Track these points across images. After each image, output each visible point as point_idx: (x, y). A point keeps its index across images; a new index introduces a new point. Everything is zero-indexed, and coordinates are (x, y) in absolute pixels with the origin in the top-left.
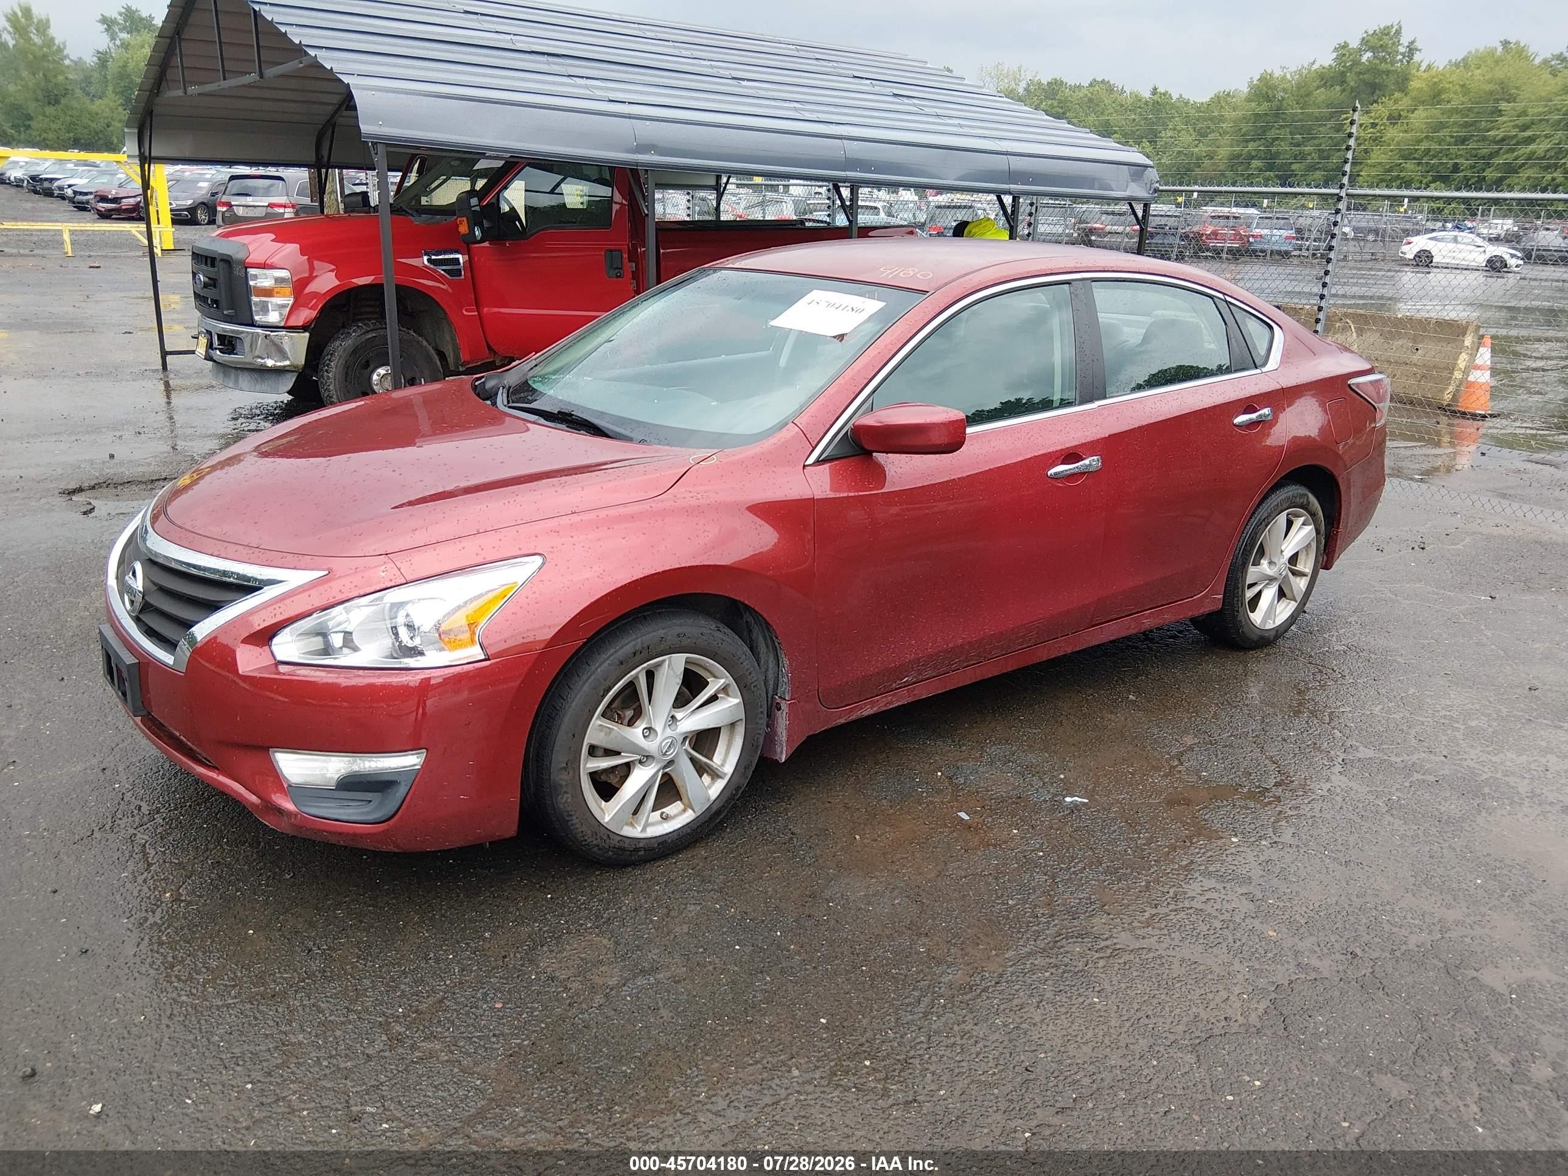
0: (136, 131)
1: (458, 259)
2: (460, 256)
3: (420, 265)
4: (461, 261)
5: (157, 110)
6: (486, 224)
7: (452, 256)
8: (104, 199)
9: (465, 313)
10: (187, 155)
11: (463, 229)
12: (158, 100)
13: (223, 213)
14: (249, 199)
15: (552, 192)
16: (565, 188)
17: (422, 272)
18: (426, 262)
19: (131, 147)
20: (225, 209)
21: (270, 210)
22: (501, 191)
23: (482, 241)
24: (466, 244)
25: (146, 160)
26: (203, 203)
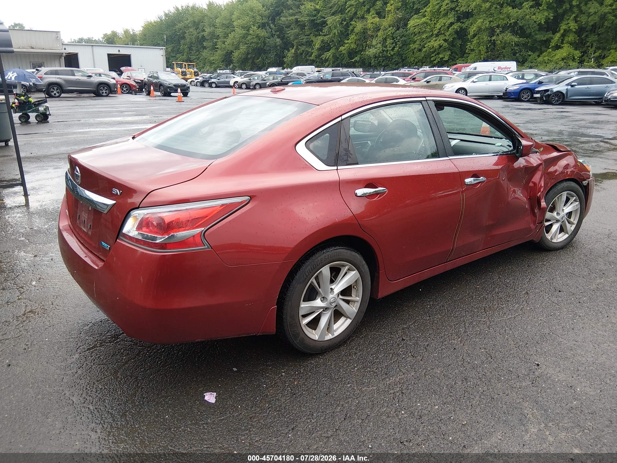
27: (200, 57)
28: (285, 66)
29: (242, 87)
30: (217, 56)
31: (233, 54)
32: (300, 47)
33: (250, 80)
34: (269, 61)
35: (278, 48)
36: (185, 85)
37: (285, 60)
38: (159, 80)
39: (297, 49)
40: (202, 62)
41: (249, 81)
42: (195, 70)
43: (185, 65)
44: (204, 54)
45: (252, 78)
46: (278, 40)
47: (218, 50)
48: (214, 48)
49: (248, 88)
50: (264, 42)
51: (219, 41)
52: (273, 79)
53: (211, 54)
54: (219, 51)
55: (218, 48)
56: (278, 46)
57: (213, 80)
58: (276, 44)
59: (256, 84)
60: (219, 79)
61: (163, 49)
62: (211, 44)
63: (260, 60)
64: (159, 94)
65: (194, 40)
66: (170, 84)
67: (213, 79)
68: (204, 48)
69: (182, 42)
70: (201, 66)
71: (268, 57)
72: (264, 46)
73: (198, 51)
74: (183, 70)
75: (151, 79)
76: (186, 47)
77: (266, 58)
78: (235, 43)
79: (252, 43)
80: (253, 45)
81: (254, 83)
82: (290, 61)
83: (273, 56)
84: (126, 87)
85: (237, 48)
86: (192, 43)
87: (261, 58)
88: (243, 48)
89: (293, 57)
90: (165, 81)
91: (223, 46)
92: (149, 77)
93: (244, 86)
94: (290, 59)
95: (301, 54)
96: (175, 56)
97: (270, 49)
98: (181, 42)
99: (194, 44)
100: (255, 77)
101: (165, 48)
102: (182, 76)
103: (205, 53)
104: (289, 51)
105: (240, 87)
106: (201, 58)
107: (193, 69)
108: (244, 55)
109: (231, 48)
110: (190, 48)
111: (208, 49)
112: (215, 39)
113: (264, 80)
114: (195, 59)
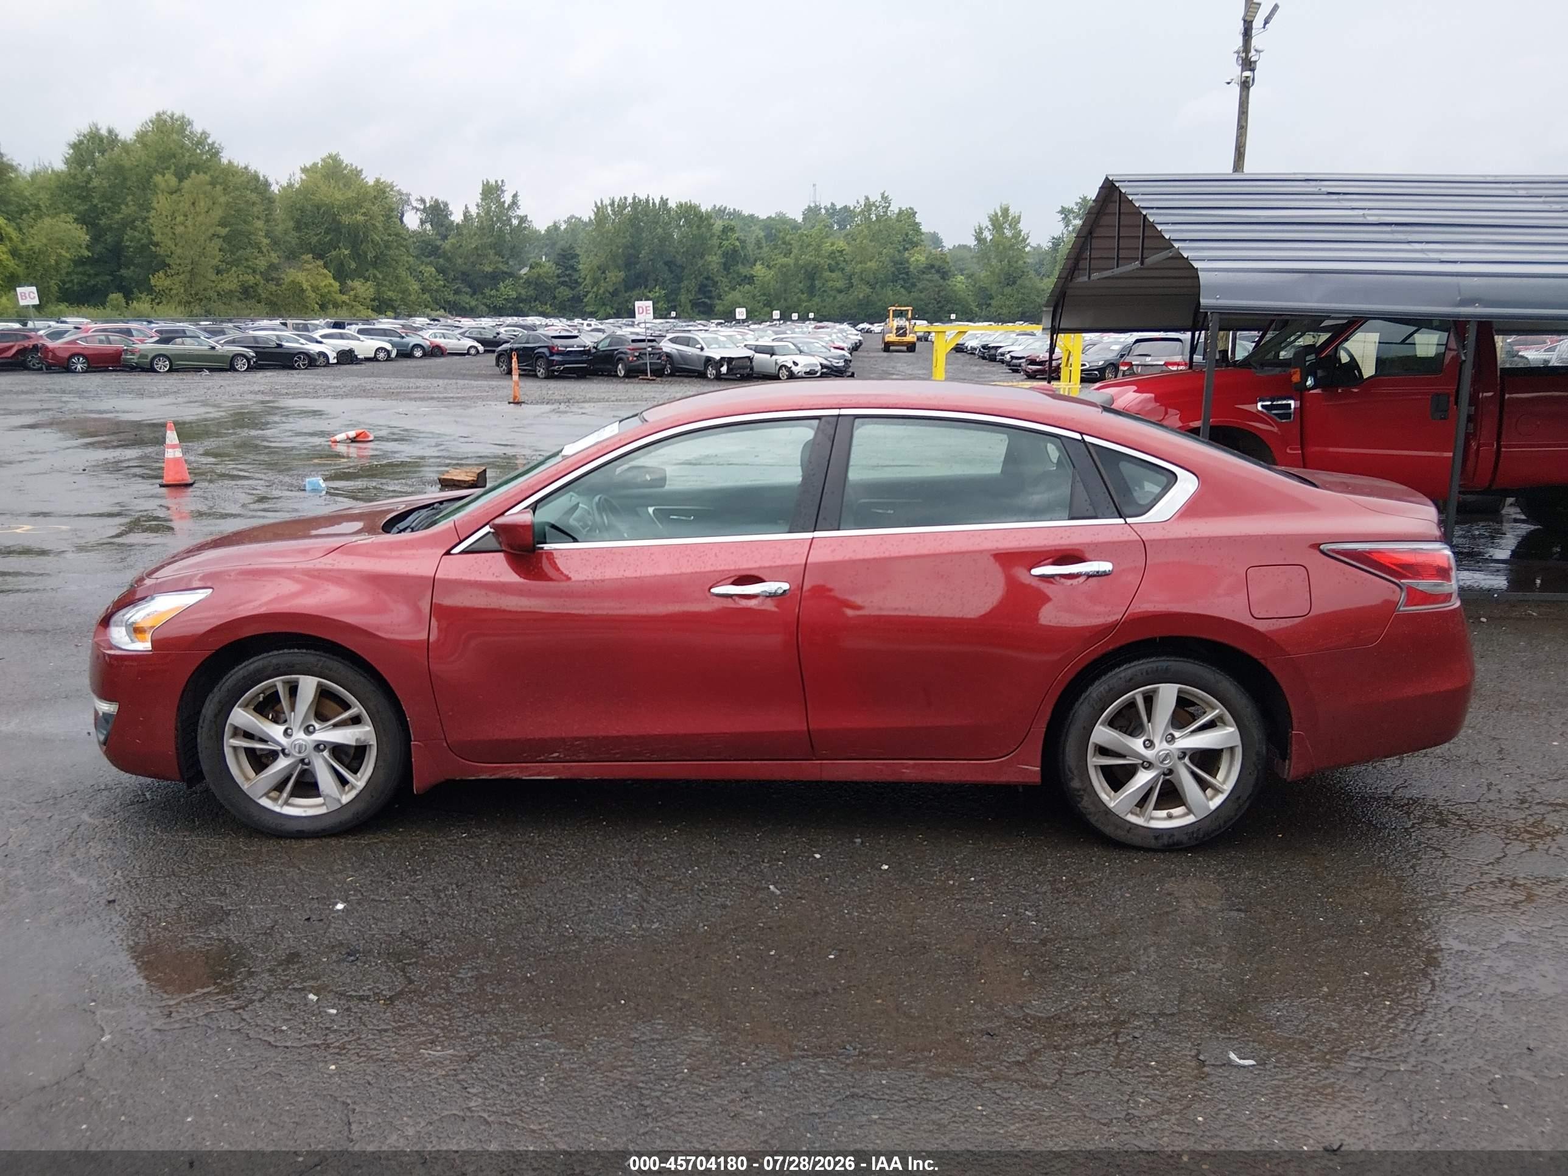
0: (1051, 309)
1: (1290, 405)
2: (1292, 403)
3: (1254, 411)
4: (1293, 406)
5: (1069, 292)
6: (1320, 373)
7: (1284, 402)
8: (1033, 362)
9: (1288, 451)
10: (1087, 326)
11: (1296, 378)
12: (1071, 285)
13: (1124, 371)
14: (1148, 359)
15: (1403, 342)
16: (1418, 338)
17: (1256, 416)
18: (1260, 408)
19: (1047, 321)
20: (1126, 368)
21: (1164, 368)
22: (1341, 343)
23: (1313, 388)
24: (1300, 392)
25: (1055, 331)
26: (1112, 364)
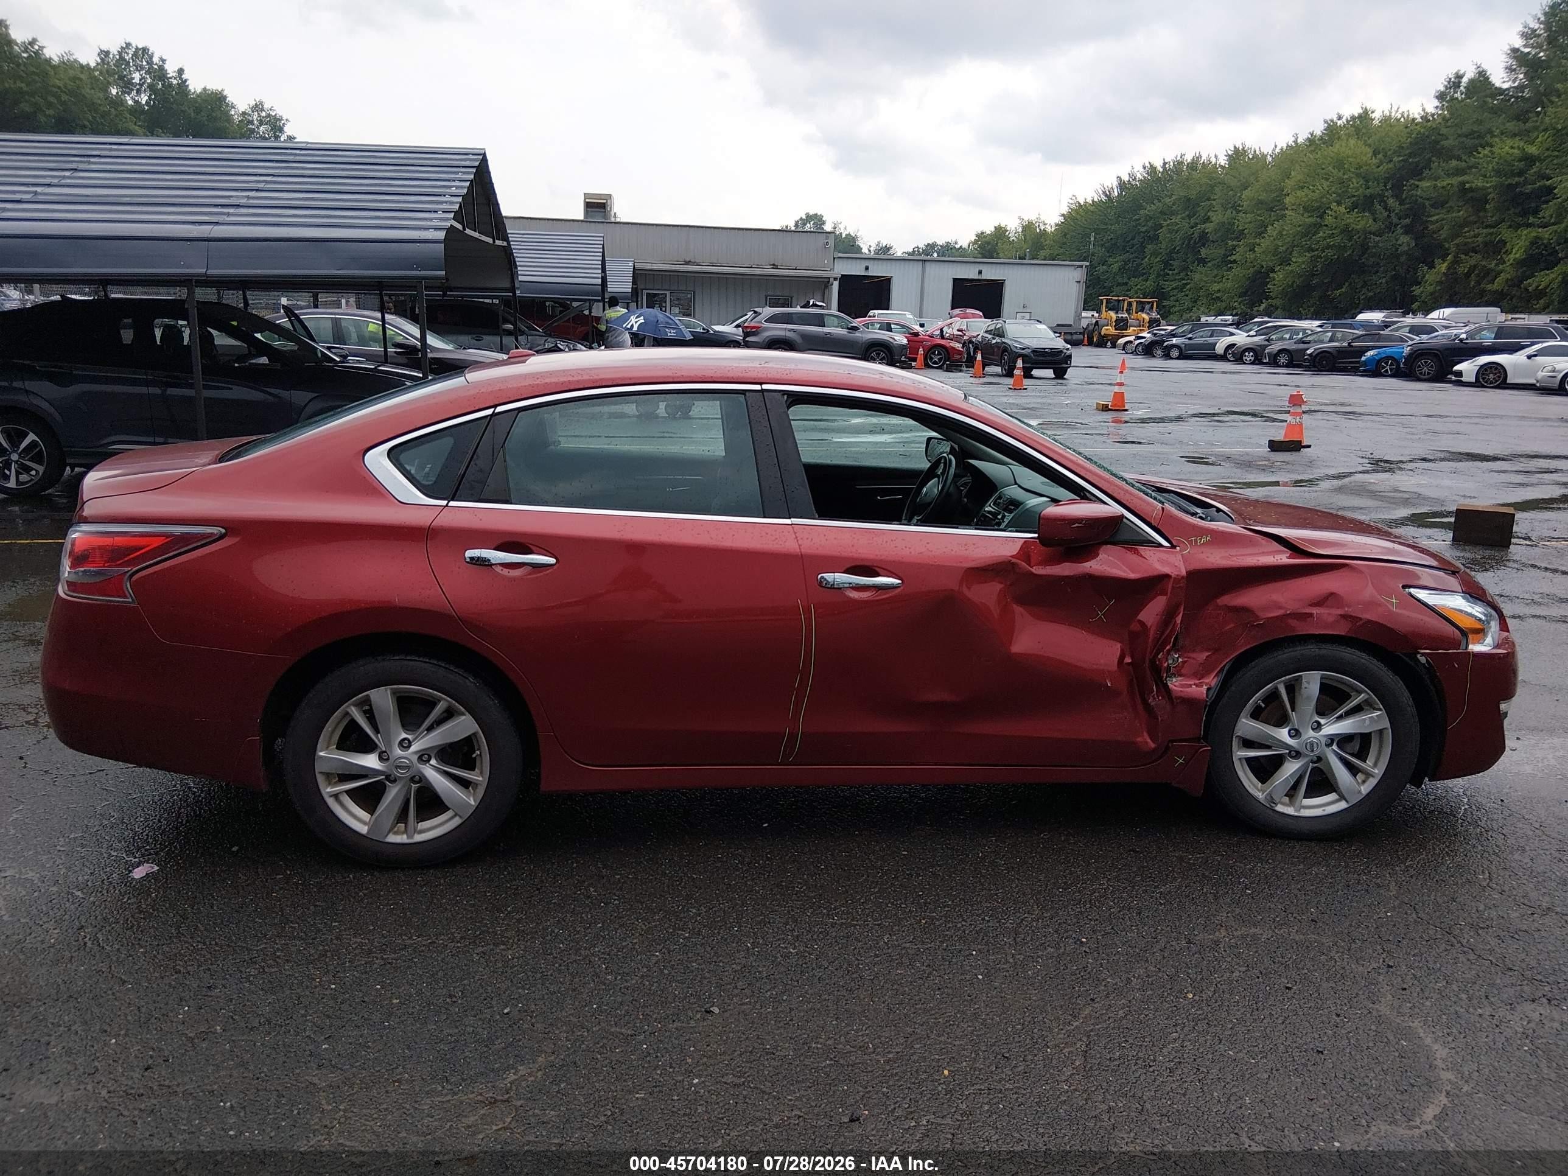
27: (1186, 284)
28: (1415, 306)
29: (1244, 358)
30: (1232, 280)
31: (1271, 275)
32: (1463, 256)
33: (1268, 340)
34: (1371, 294)
35: (1403, 259)
36: (1061, 352)
37: (1417, 290)
38: (1004, 340)
39: (1456, 262)
40: (1190, 296)
41: (1266, 343)
42: (1154, 315)
43: (1130, 304)
44: (1197, 277)
45: (1274, 337)
46: (1404, 239)
47: (1234, 265)
48: (1226, 262)
49: (1258, 361)
50: (1362, 246)
51: (1241, 243)
52: (1331, 340)
53: (1217, 275)
54: (1237, 271)
55: (1235, 262)
56: (1401, 254)
57: (1174, 341)
58: (1397, 250)
59: (1281, 351)
60: (1190, 339)
61: (1081, 266)
62: (1222, 251)
63: (1343, 290)
64: (998, 369)
65: (1178, 243)
66: (1023, 349)
67: (1174, 339)
68: (1203, 262)
69: (1150, 248)
70: (1186, 307)
71: (1369, 283)
72: (1360, 256)
73: (1185, 269)
74: (1120, 315)
75: (990, 337)
76: (1158, 259)
77: (1362, 287)
78: (1281, 249)
79: (1328, 247)
80: (1329, 253)
81: (1274, 348)
82: (1432, 294)
83: (1384, 281)
84: (939, 354)
85: (1285, 261)
86: (1172, 251)
87: (1347, 284)
88: (1300, 261)
89: (1440, 283)
90: (1015, 341)
91: (1250, 256)
92: (986, 332)
93: (1249, 356)
94: (1430, 289)
95: (1468, 275)
96: (1126, 284)
97: (1378, 264)
98: (1146, 250)
99: (1178, 252)
100: (1287, 333)
101: (1088, 264)
102: (1116, 329)
103: (1199, 275)
104: (1431, 266)
105: (1239, 359)
106: (1188, 287)
107: (1148, 314)
108: (1301, 279)
109: (1267, 261)
110: (1167, 264)
111: (1209, 264)
112: (1233, 239)
113: (1304, 342)
114: (1173, 289)
